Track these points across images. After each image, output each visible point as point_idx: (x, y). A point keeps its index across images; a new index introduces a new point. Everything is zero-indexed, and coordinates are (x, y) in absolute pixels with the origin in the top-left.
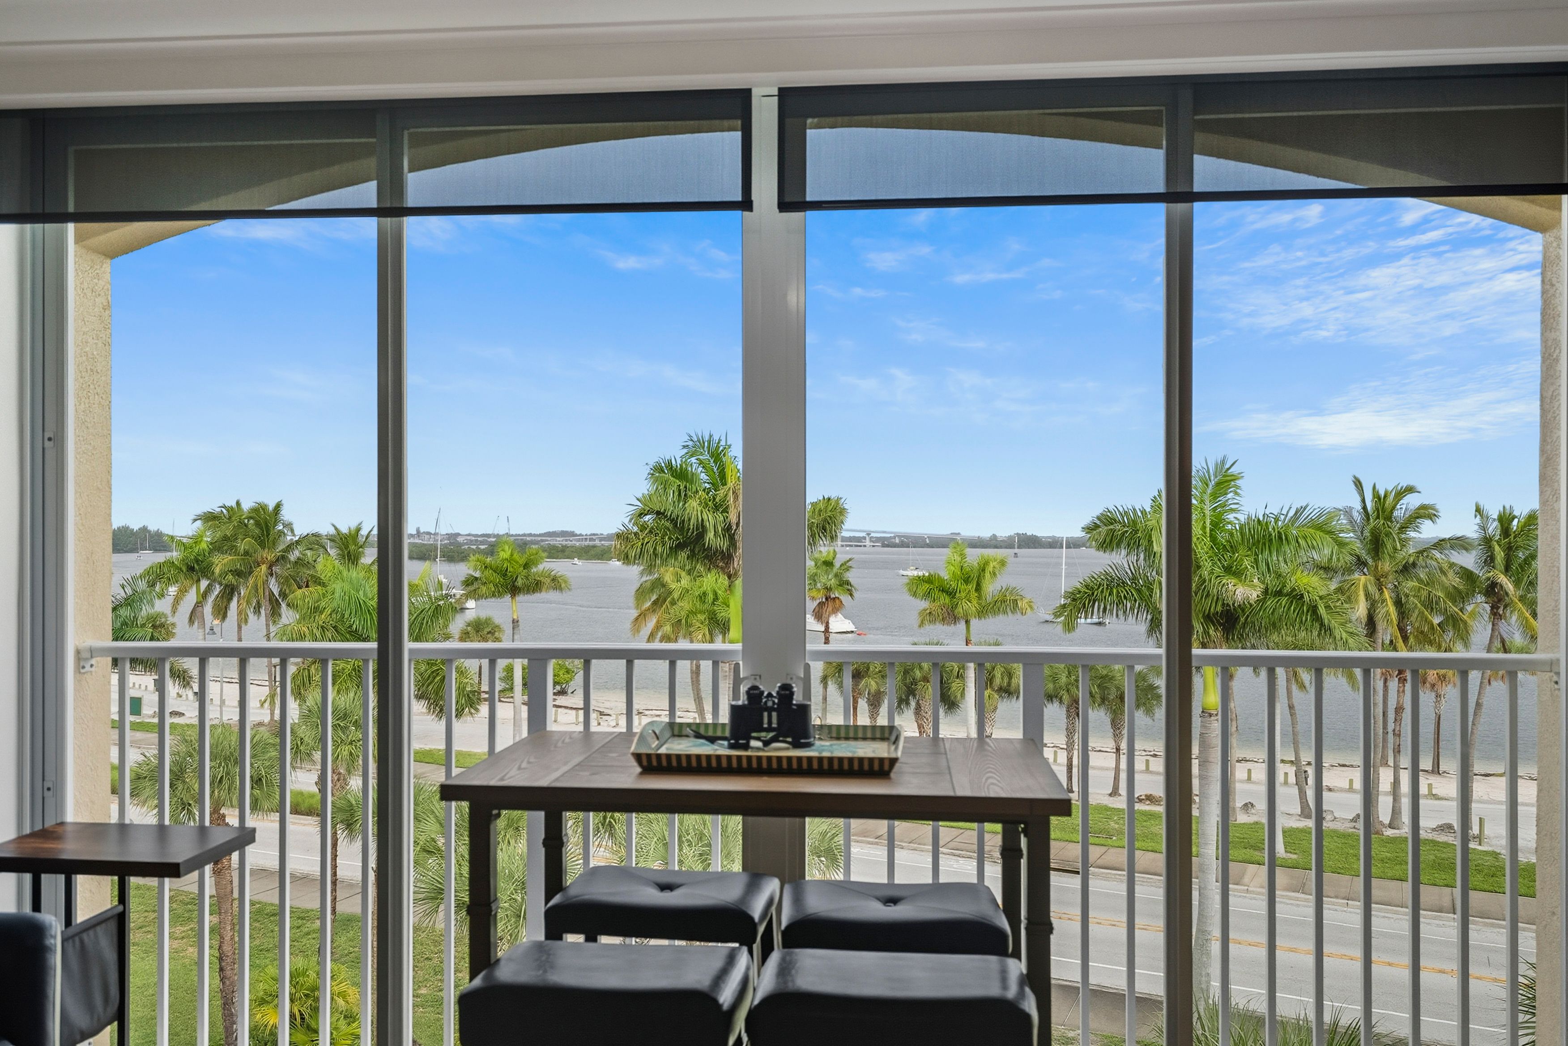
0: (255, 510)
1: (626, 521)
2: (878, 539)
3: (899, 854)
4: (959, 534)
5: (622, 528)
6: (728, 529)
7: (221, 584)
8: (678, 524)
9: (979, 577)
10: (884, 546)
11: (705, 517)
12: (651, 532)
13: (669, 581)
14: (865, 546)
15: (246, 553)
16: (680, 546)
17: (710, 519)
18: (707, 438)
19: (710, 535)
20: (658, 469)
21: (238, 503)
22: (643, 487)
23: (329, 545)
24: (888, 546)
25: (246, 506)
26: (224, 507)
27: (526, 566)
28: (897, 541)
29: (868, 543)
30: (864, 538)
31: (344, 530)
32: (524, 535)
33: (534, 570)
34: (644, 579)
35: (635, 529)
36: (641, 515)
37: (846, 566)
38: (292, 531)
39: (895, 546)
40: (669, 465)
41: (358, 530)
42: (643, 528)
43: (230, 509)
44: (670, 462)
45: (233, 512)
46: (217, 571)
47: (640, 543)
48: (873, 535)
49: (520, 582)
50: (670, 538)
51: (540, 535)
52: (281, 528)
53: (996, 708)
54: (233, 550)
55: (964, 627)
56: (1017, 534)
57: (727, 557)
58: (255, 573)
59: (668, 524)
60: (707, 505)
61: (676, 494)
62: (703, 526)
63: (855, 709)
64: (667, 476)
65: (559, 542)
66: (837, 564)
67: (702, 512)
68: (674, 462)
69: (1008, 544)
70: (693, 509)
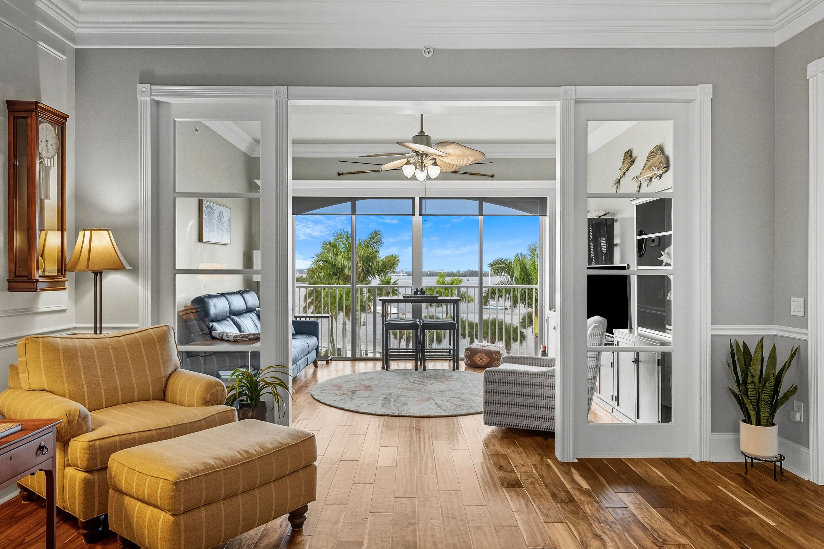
1: (312, 264)
2: (406, 273)
5: (310, 267)
8: (333, 266)
11: (345, 263)
12: (321, 268)
14: (400, 275)
16: (334, 274)
20: (325, 244)
22: (319, 250)
29: (401, 274)
35: (316, 267)
36: (318, 262)
42: (319, 267)
44: (330, 241)
47: (318, 273)
48: (404, 271)
50: (330, 271)
56: (469, 270)
59: (329, 266)
60: (345, 257)
61: (332, 253)
62: (344, 266)
64: (329, 246)
67: (343, 260)
69: (465, 275)
70: (341, 260)
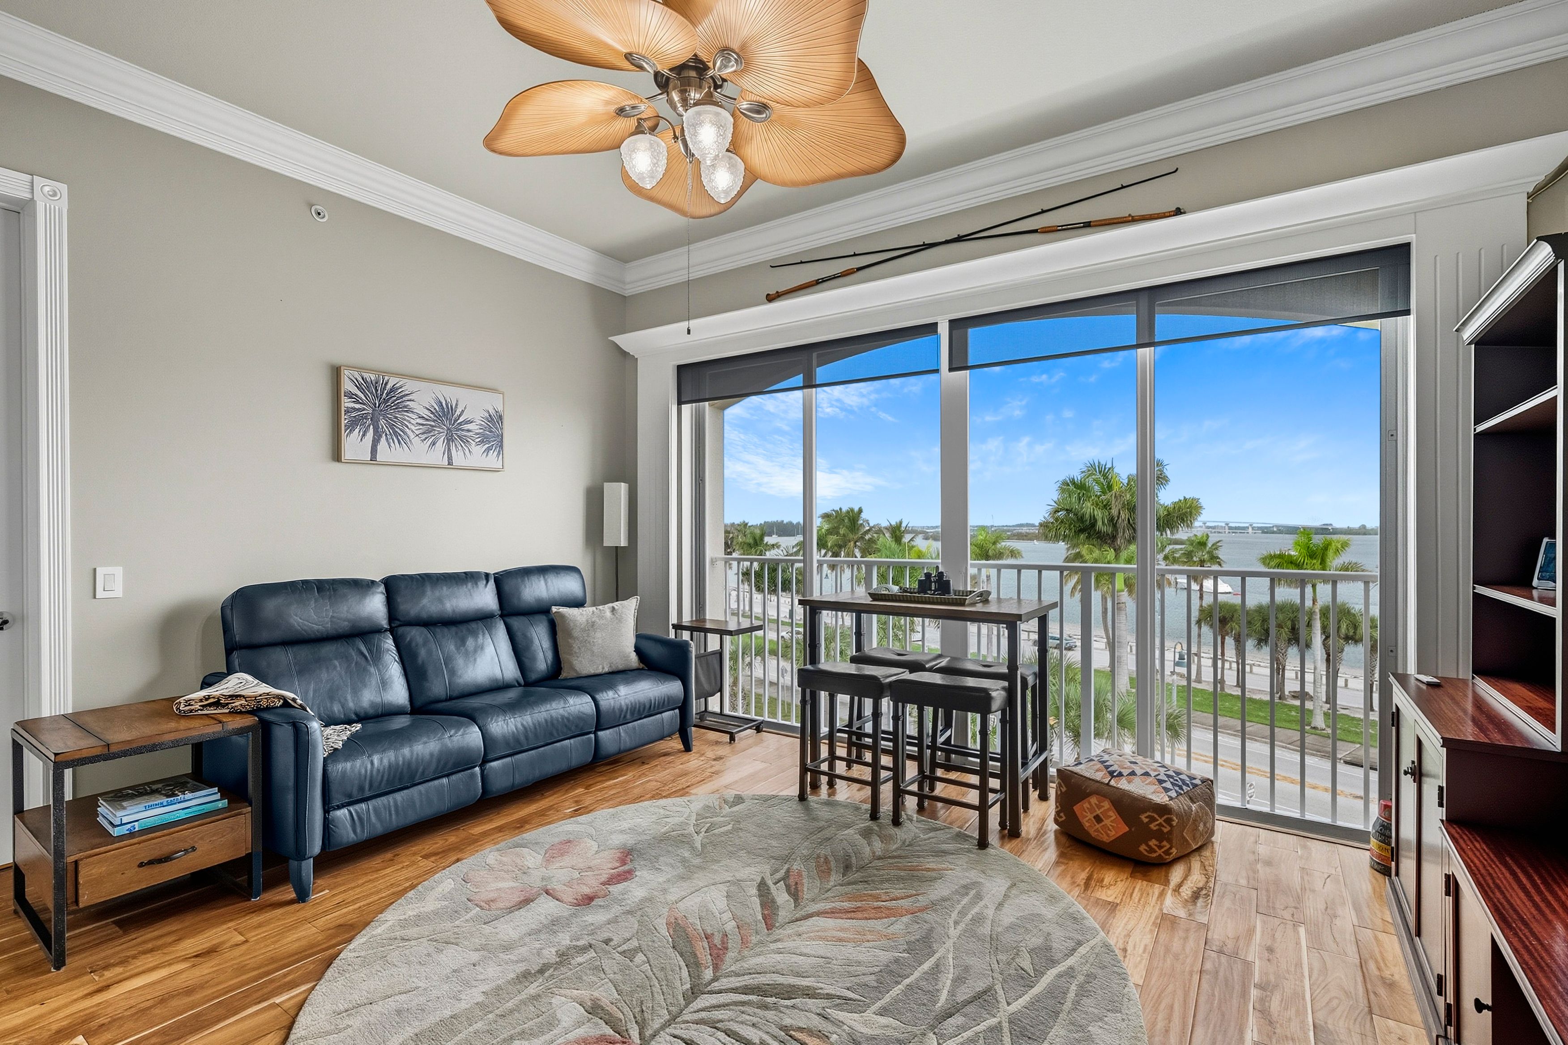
0: (848, 512)
1: (1046, 516)
2: (1259, 528)
3: (1249, 744)
4: (1331, 525)
5: (1044, 520)
6: (1111, 520)
7: (832, 551)
8: (1081, 519)
9: (1323, 554)
10: (1263, 532)
11: (1096, 513)
12: (1062, 522)
13: (1085, 554)
15: (844, 535)
16: (1082, 531)
17: (1099, 514)
18: (1097, 464)
19: (1100, 523)
20: (1065, 483)
21: (841, 509)
22: (1055, 496)
23: (885, 531)
24: (1267, 533)
25: (844, 510)
26: (834, 510)
27: (994, 543)
28: (1275, 529)
30: (1248, 528)
31: (893, 523)
32: (1003, 526)
33: (999, 546)
34: (1069, 553)
35: (1052, 520)
36: (1057, 511)
37: (1216, 546)
38: (869, 524)
39: (1273, 532)
40: (1073, 482)
41: (901, 523)
42: (1057, 520)
43: (836, 512)
44: (1073, 479)
45: (839, 513)
46: (829, 545)
47: (1056, 529)
49: (990, 553)
50: (1074, 526)
51: (1013, 526)
52: (862, 522)
53: (1342, 650)
54: (838, 534)
55: (1311, 590)
57: (1114, 538)
58: (847, 547)
59: (1074, 518)
60: (1097, 505)
61: (1078, 498)
62: (1095, 518)
63: (1223, 643)
64: (1072, 487)
65: (1024, 530)
66: (1210, 545)
67: (1094, 509)
68: (1076, 480)
70: (1088, 508)
